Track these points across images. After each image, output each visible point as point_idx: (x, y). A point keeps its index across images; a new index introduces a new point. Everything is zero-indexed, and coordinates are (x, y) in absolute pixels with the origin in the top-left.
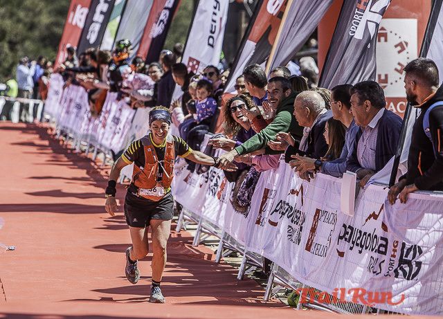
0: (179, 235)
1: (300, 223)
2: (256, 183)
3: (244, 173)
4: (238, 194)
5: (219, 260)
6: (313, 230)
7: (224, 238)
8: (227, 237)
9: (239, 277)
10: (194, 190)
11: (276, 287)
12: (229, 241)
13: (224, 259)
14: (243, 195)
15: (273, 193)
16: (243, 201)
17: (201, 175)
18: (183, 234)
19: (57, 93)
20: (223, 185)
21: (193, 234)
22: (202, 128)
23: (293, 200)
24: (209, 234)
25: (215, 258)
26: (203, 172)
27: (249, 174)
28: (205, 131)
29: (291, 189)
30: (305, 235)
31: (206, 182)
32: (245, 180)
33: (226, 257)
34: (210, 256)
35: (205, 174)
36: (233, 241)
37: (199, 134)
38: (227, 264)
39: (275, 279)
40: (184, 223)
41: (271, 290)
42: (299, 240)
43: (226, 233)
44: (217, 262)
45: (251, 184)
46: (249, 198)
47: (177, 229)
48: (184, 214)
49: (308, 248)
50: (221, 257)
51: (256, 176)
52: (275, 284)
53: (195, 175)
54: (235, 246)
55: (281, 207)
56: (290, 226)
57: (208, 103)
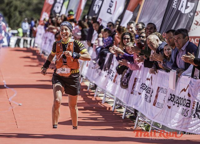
0: (96, 99)
1: (151, 93)
2: (131, 75)
3: (125, 70)
4: (123, 80)
5: (114, 110)
6: (157, 96)
7: (116, 100)
8: (117, 100)
9: (123, 118)
10: (103, 78)
11: (140, 122)
12: (118, 102)
13: (117, 110)
14: (125, 80)
15: (139, 80)
16: (125, 83)
17: (106, 71)
18: (98, 99)
19: (40, 34)
20: (116, 76)
21: (102, 98)
22: (106, 50)
23: (148, 83)
24: (109, 98)
25: (112, 109)
26: (106, 70)
27: (128, 71)
28: (107, 52)
29: (147, 77)
30: (153, 99)
31: (108, 75)
32: (126, 74)
34: (110, 108)
35: (108, 71)
36: (120, 101)
37: (105, 53)
38: (117, 112)
39: (139, 118)
40: (98, 93)
41: (137, 124)
42: (150, 101)
43: (117, 98)
44: (113, 111)
46: (128, 82)
47: (95, 96)
48: (98, 89)
49: (154, 105)
50: (115, 108)
51: (131, 72)
53: (103, 72)
54: (121, 104)
55: (143, 86)
56: (146, 95)
57: (109, 39)
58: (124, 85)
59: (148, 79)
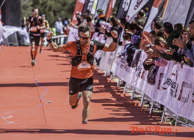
0: (124, 95)
1: (176, 88)
2: (157, 71)
3: (152, 67)
4: (150, 76)
5: (142, 106)
6: (181, 91)
7: (144, 96)
8: (145, 95)
9: (150, 113)
10: (131, 75)
11: (166, 117)
12: (146, 97)
13: (145, 105)
14: (152, 76)
16: (152, 79)
17: (134, 68)
18: (127, 95)
19: (73, 33)
20: (144, 72)
21: (131, 94)
22: (134, 47)
23: (173, 78)
24: (138, 94)
25: (140, 105)
26: (134, 67)
27: (154, 67)
28: (135, 48)
29: (172, 72)
30: (178, 93)
31: (136, 71)
32: (153, 70)
33: (145, 104)
34: (138, 104)
35: (136, 68)
36: (148, 97)
37: (133, 50)
38: (145, 107)
39: (166, 113)
40: (127, 90)
41: (164, 118)
42: (176, 96)
43: (144, 94)
44: (141, 106)
45: (155, 71)
46: (154, 78)
47: (124, 92)
48: (127, 85)
49: (179, 99)
50: (142, 104)
51: (158, 67)
52: (166, 116)
53: (131, 68)
54: (149, 99)
55: (168, 81)
56: (171, 89)
58: (151, 81)
59: (173, 74)
